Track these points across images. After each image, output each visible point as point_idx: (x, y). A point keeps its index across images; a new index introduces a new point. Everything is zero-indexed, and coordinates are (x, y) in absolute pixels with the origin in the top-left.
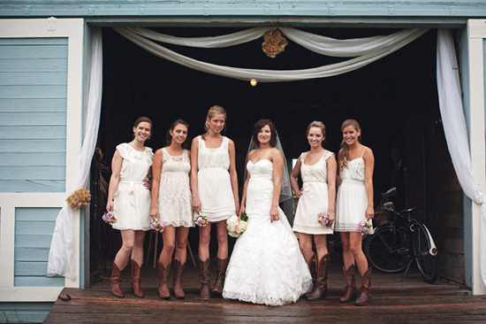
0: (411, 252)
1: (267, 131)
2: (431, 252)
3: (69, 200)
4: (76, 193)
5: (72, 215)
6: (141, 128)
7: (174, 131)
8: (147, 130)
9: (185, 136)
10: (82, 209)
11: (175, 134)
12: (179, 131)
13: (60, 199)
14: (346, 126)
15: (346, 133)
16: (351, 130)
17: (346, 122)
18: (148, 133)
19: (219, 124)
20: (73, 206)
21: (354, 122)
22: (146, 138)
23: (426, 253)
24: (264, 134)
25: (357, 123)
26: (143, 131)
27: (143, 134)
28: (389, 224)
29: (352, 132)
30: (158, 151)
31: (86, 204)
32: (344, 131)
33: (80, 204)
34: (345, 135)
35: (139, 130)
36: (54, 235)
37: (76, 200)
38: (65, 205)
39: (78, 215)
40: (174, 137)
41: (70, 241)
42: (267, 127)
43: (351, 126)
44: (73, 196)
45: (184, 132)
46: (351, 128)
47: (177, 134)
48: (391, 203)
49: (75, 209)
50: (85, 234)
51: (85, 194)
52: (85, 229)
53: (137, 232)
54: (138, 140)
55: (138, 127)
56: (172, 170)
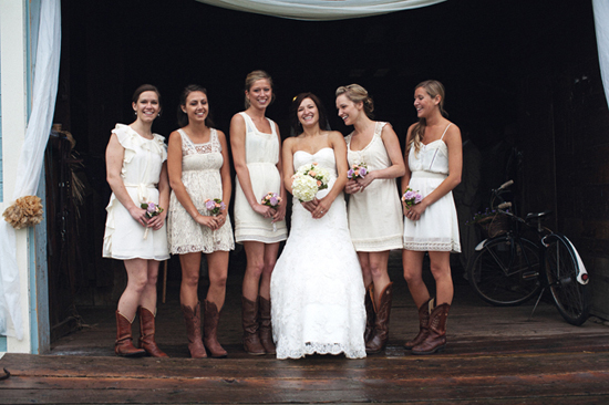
0: (542, 277)
1: (310, 107)
2: (579, 279)
3: (7, 214)
4: (19, 203)
5: (13, 237)
6: (144, 102)
8: (153, 102)
10: (30, 226)
11: (190, 109)
16: (419, 94)
18: (156, 107)
19: (263, 93)
20: (15, 224)
22: (154, 116)
23: (569, 280)
26: (149, 105)
27: (149, 110)
28: (505, 235)
30: (174, 135)
31: (35, 219)
33: (25, 220)
35: (142, 106)
37: (18, 213)
39: (23, 238)
40: (190, 114)
41: (11, 280)
44: (14, 208)
45: (202, 102)
48: (510, 204)
49: (18, 228)
50: (38, 267)
51: (34, 203)
52: (38, 259)
53: (150, 262)
54: (142, 120)
55: (139, 102)
56: (197, 167)
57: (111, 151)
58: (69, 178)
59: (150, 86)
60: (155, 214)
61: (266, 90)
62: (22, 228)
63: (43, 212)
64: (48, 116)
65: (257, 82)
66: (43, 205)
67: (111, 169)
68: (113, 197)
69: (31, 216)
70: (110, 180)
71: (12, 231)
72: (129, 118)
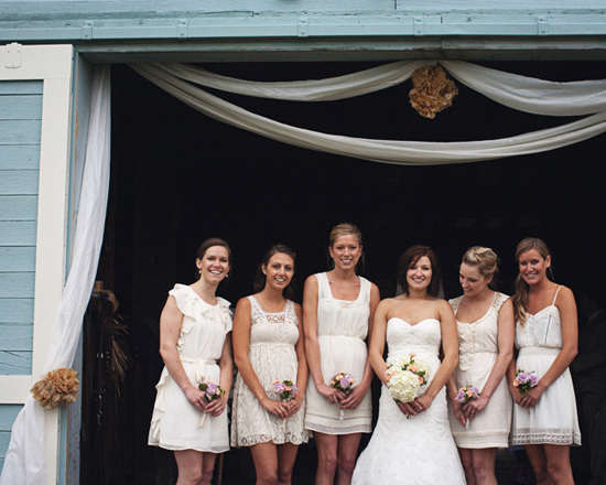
1: (425, 268)
3: (36, 390)
4: (51, 377)
5: (42, 419)
6: (212, 258)
7: (269, 266)
8: (222, 260)
9: (290, 274)
10: (63, 405)
11: (271, 271)
12: (277, 266)
13: (20, 389)
14: (523, 251)
15: (525, 263)
16: (533, 258)
17: (525, 243)
18: (225, 265)
20: (45, 402)
21: (539, 242)
22: (222, 277)
24: (419, 272)
25: (543, 245)
26: (217, 263)
27: (217, 268)
29: (534, 262)
30: (243, 302)
31: (69, 397)
32: (521, 259)
33: (57, 398)
34: (522, 268)
35: (209, 263)
36: (8, 457)
37: (50, 389)
38: (29, 400)
39: (54, 419)
40: (269, 277)
41: (35, 470)
42: (425, 261)
43: (532, 251)
44: (45, 383)
45: (287, 268)
46: (533, 253)
47: (274, 271)
49: (48, 407)
50: (69, 456)
51: (68, 378)
52: (69, 445)
53: (205, 455)
54: (207, 281)
55: (205, 258)
56: (267, 339)
57: (166, 317)
58: (108, 347)
59: (220, 241)
60: (215, 397)
61: (352, 247)
62: (53, 408)
63: (78, 388)
64: (90, 273)
65: (341, 237)
66: (79, 381)
67: (166, 340)
68: (165, 373)
69: (65, 393)
70: (163, 352)
71: (42, 410)
72: (190, 277)
